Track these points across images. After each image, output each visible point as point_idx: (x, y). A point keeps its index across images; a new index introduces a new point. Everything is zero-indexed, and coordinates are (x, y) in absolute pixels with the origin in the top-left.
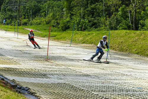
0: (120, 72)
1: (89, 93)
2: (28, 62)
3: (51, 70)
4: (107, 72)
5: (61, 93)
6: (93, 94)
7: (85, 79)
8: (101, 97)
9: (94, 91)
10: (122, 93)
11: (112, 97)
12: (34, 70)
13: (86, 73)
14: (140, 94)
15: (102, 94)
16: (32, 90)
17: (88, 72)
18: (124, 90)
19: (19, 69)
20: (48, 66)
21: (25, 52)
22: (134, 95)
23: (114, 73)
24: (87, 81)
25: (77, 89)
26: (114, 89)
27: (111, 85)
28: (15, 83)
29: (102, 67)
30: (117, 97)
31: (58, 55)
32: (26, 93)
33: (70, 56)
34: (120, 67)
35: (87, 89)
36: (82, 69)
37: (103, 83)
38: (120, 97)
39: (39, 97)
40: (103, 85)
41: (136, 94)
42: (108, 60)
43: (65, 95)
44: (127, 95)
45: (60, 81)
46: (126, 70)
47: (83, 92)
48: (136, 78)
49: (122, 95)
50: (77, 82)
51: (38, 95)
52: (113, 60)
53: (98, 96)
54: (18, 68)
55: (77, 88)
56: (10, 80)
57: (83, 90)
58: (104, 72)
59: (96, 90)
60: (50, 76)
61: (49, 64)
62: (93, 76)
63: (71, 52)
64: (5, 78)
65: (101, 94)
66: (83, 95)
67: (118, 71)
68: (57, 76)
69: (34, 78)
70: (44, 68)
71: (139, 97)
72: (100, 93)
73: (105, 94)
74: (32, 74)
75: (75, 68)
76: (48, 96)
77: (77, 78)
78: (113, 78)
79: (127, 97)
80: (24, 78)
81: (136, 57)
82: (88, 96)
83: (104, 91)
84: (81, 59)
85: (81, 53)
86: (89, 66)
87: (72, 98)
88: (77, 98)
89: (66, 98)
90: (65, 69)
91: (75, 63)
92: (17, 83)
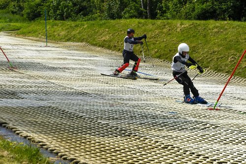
0: (135, 87)
1: (93, 121)
3: (21, 85)
4: (115, 88)
5: (48, 123)
6: (100, 124)
7: (82, 100)
8: (113, 128)
9: (100, 118)
10: (145, 121)
11: (131, 127)
13: (80, 89)
14: (175, 122)
15: (115, 123)
17: (84, 88)
18: (148, 116)
20: (16, 79)
22: (166, 124)
23: (126, 89)
24: (85, 103)
25: (72, 116)
26: (132, 115)
27: (126, 108)
29: (104, 80)
30: (140, 128)
31: (29, 60)
33: (49, 61)
35: (88, 116)
36: (73, 83)
37: (112, 105)
38: (144, 127)
39: (13, 130)
40: (113, 108)
41: (169, 122)
43: (55, 126)
44: (154, 124)
45: (42, 103)
46: (145, 84)
47: (83, 120)
48: (163, 98)
49: (146, 124)
50: (70, 104)
51: (11, 125)
53: (109, 127)
55: (72, 114)
57: (82, 116)
58: (110, 87)
59: (104, 117)
60: (23, 96)
61: (17, 75)
62: (93, 95)
63: (50, 55)
65: (112, 123)
66: (85, 125)
67: (132, 86)
68: (35, 94)
70: (9, 82)
71: (175, 127)
72: (110, 122)
73: (119, 122)
75: (61, 82)
76: (27, 128)
78: (127, 97)
79: (155, 127)
81: (158, 63)
82: (92, 126)
83: (117, 119)
84: (67, 66)
85: (67, 57)
86: (83, 78)
87: (67, 131)
88: (76, 129)
89: (58, 130)
90: (44, 83)
91: (59, 72)
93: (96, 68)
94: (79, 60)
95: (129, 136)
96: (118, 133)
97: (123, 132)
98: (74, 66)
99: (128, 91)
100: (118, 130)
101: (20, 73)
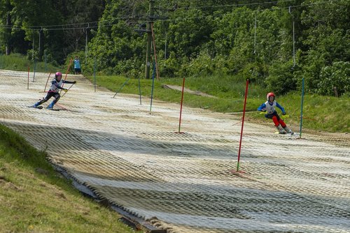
2: (185, 175)
3: (249, 198)
12: (205, 197)
13: (345, 208)
19: (163, 194)
20: (242, 189)
21: (174, 150)
28: (158, 225)
45: (278, 227)
54: (161, 190)
56: (146, 218)
60: (249, 214)
61: (243, 183)
63: (303, 153)
64: (131, 213)
68: (269, 213)
69: (206, 218)
70: (230, 192)
74: (200, 207)
75: (316, 196)
77: (323, 220)
80: (180, 215)
84: (330, 172)
85: (332, 157)
90: (288, 197)
91: (315, 182)
92: (165, 226)
98: (341, 172)
101: (250, 180)
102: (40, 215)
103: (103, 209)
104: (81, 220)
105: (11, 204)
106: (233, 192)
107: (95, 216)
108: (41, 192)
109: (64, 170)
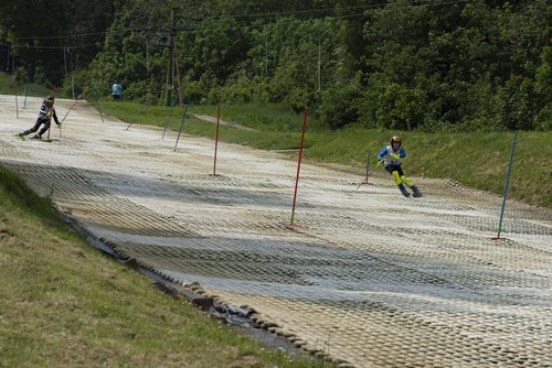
0: (547, 274)
1: (451, 333)
2: (226, 229)
3: (309, 258)
4: (505, 274)
5: (359, 331)
6: (466, 338)
8: (490, 348)
9: (465, 327)
11: (528, 347)
12: (254, 257)
13: (431, 272)
15: (495, 338)
16: (263, 315)
17: (438, 271)
19: (201, 253)
20: (298, 248)
21: (211, 197)
23: (529, 277)
25: (410, 322)
26: (534, 326)
27: (523, 313)
28: (201, 293)
29: (484, 257)
32: (247, 325)
33: (369, 214)
34: (547, 257)
35: (441, 323)
36: (418, 260)
39: (290, 338)
42: (503, 235)
43: (373, 337)
45: (349, 295)
47: (431, 329)
50: (407, 300)
51: (285, 330)
52: (521, 235)
53: (481, 344)
54: (198, 247)
55: (411, 317)
56: (184, 284)
57: (429, 323)
59: (475, 326)
60: (311, 280)
61: (300, 239)
62: (456, 284)
63: (372, 202)
64: (164, 277)
65: (490, 338)
66: (433, 339)
67: (541, 272)
68: (336, 278)
69: (259, 283)
70: (285, 251)
72: (486, 335)
73: (503, 337)
74: (250, 270)
75: (393, 257)
77: (404, 287)
78: (527, 291)
80: (226, 280)
82: (448, 341)
83: (501, 330)
84: (407, 226)
85: (408, 208)
86: (439, 251)
87: (397, 348)
88: (415, 345)
89: (379, 345)
90: (357, 258)
91: (389, 238)
92: (209, 293)
93: (468, 232)
94: (433, 214)
95: (521, 363)
96: (500, 357)
97: (510, 355)
98: (421, 227)
99: (531, 281)
100: (499, 352)
101: (308, 236)
102: (56, 279)
103: (132, 271)
104: (109, 285)
105: (19, 265)
106: (288, 251)
107: (125, 280)
108: (54, 249)
109: (74, 221)
